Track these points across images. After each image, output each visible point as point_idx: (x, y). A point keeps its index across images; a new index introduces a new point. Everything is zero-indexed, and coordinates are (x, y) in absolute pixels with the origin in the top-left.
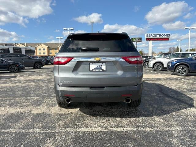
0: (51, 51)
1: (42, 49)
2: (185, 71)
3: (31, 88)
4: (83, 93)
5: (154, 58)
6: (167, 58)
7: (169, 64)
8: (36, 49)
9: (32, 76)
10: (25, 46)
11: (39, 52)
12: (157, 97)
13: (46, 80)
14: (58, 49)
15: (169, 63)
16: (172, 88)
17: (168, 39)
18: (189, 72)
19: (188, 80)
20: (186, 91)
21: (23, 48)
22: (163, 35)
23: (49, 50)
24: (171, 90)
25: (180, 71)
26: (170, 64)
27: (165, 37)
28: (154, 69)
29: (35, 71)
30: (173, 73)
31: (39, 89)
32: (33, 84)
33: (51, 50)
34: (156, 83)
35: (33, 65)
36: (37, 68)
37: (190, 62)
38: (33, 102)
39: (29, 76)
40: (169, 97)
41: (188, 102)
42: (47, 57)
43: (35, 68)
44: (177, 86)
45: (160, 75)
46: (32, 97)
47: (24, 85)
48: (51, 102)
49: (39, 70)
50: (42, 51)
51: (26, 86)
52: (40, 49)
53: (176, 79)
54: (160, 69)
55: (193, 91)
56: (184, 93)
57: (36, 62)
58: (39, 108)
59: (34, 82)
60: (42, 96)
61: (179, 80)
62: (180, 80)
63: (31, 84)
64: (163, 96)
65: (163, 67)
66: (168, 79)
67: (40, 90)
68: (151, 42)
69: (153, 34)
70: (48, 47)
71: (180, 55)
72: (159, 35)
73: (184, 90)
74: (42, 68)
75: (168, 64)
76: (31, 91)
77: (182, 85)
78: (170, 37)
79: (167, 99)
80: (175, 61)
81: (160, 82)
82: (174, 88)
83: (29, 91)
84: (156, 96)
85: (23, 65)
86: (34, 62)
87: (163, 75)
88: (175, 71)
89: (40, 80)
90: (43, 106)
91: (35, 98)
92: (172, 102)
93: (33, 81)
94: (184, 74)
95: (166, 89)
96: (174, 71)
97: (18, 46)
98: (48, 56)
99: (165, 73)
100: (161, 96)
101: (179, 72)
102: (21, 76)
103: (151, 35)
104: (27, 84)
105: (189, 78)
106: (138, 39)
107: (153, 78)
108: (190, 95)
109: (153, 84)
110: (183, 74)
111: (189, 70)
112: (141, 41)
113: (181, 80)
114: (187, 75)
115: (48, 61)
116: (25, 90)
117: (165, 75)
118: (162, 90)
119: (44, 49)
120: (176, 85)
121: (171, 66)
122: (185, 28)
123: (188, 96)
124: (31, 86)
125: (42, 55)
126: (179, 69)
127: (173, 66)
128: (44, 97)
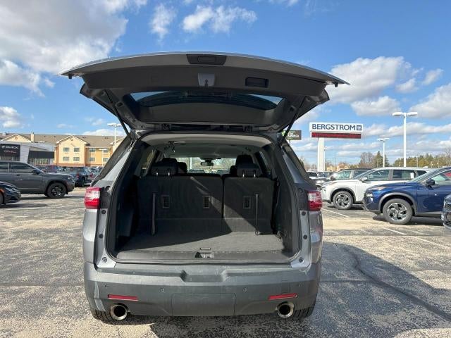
0: (93, 155)
1: (72, 149)
2: (405, 212)
3: (28, 255)
4: (163, 291)
5: (333, 179)
6: (361, 180)
7: (368, 195)
8: (57, 148)
9: (37, 218)
10: (30, 139)
11: (65, 155)
12: (351, 286)
13: (70, 232)
14: (111, 149)
15: (368, 192)
16: (382, 257)
17: (358, 136)
18: (414, 215)
19: (415, 235)
20: (416, 267)
21: (26, 145)
22: (347, 127)
23: (87, 152)
24: (380, 265)
25: (394, 211)
26: (371, 195)
27: (352, 131)
28: (332, 204)
29: (45, 205)
30: (376, 215)
31: (48, 257)
32: (35, 243)
33: (93, 151)
34: (342, 242)
35: (44, 188)
36: (54, 196)
37: (414, 192)
38: (25, 300)
39: (28, 218)
40: (379, 284)
41: (429, 301)
42: (82, 169)
43: (48, 197)
44: (393, 253)
45: (348, 219)
46: (24, 284)
47: (9, 246)
48: (74, 302)
49: (58, 200)
50: (72, 154)
51: (14, 251)
52: (66, 149)
53: (388, 234)
54: (346, 204)
55: (432, 268)
56: (413, 273)
57: (52, 182)
58: (39, 322)
59: (39, 235)
60: (52, 280)
61: (393, 235)
62: (395, 234)
63: (30, 242)
64: (365, 282)
65: (354, 201)
66: (369, 231)
67: (51, 261)
68: (322, 140)
69: (326, 124)
70: (88, 145)
71: (391, 175)
72: (339, 127)
73: (411, 264)
74: (66, 195)
75: (365, 195)
76: (26, 264)
77: (404, 249)
78: (362, 131)
79: (376, 291)
80: (380, 189)
81: (351, 241)
82: (387, 258)
83: (20, 267)
84: (348, 281)
85: (16, 190)
86: (47, 181)
87: (354, 220)
88: (382, 212)
89: (56, 231)
90: (51, 316)
91: (33, 289)
92: (390, 299)
93: (35, 234)
94: (403, 219)
95: (369, 260)
96: (379, 210)
97: (12, 141)
98: (86, 165)
99: (359, 216)
100: (359, 282)
101: (392, 215)
102: (8, 219)
103: (323, 126)
104: (19, 241)
105: (416, 230)
106: (294, 134)
107: (335, 228)
108: (428, 278)
109: (336, 244)
110: (400, 218)
111: (413, 210)
112: (300, 138)
113: (399, 235)
114: (410, 223)
115: (83, 177)
116: (9, 261)
117: (359, 220)
118: (359, 261)
119: (77, 150)
120: (390, 250)
121: (372, 199)
122: (394, 114)
123: (424, 280)
124: (27, 251)
125: (71, 162)
126: (391, 207)
127: (376, 200)
128: (56, 286)
